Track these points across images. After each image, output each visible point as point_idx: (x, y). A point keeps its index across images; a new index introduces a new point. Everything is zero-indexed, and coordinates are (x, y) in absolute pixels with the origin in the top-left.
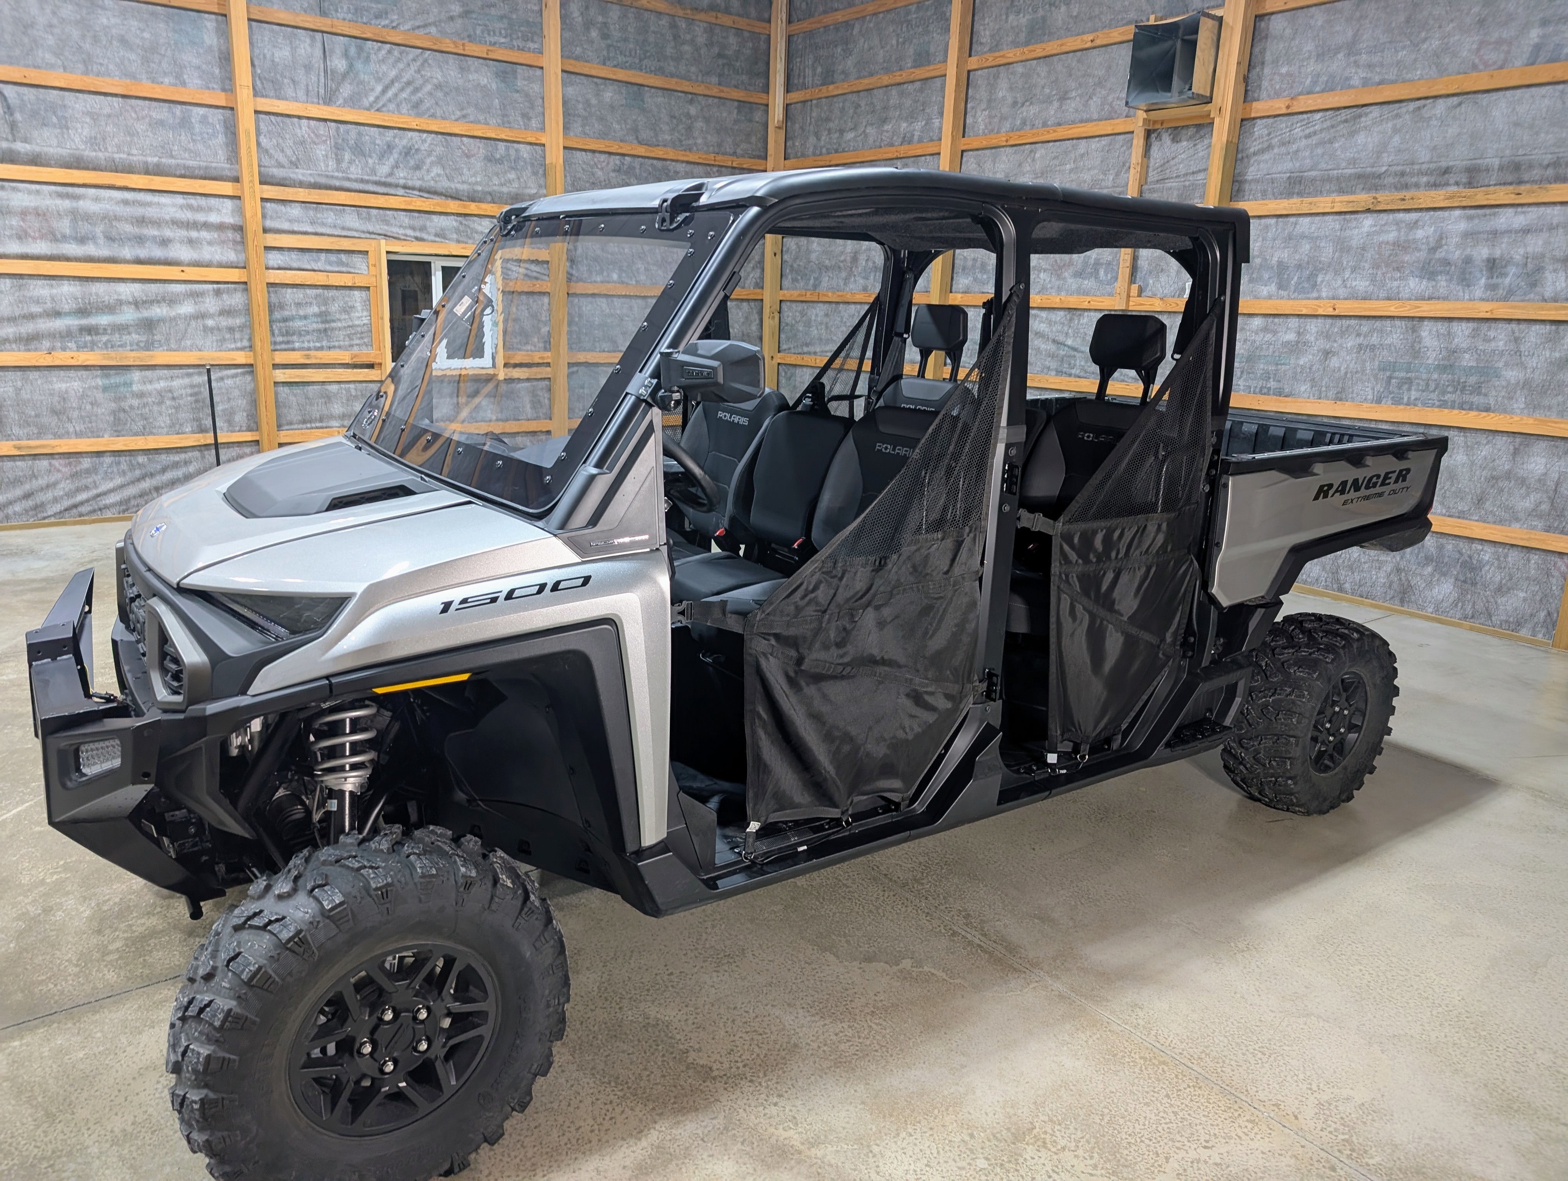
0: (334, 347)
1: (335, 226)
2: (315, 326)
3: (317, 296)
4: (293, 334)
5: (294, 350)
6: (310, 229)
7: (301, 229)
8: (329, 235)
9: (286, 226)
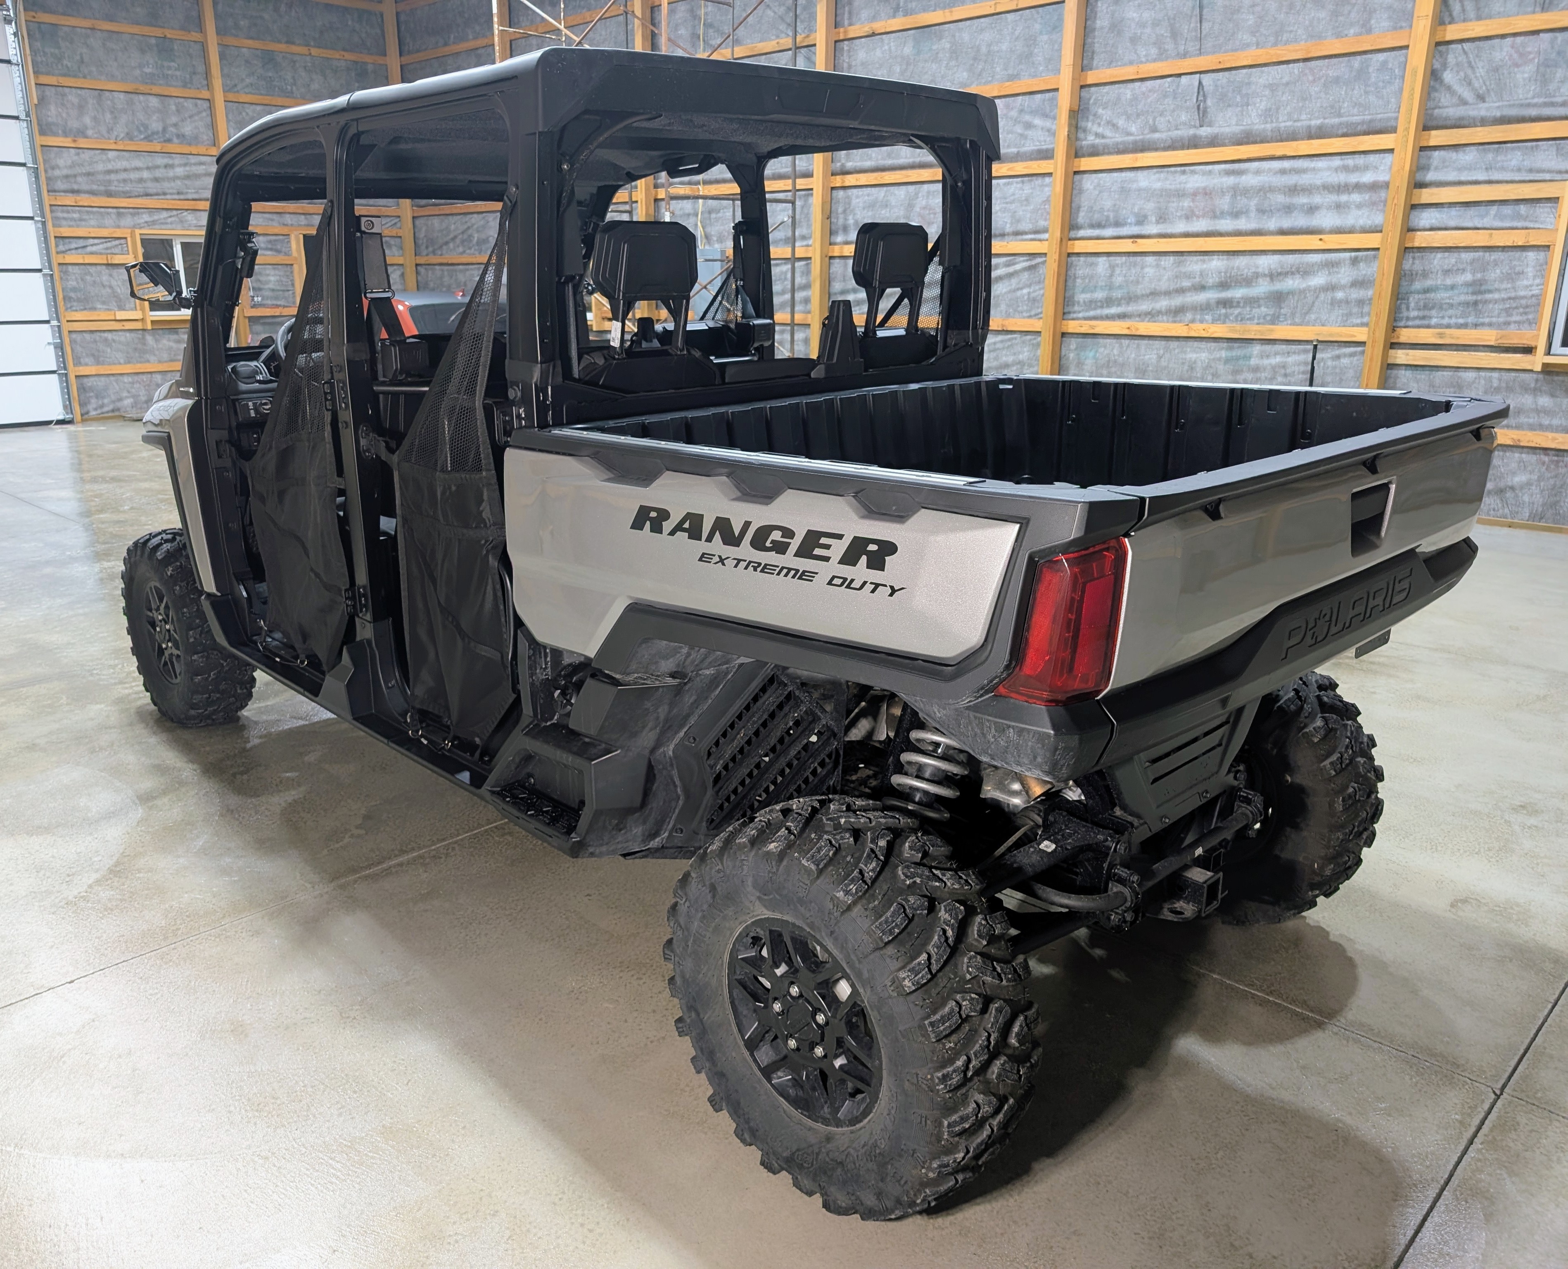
0: (1483, 324)
1: (1519, 170)
2: (1463, 298)
3: (1473, 261)
4: (1433, 308)
5: (1428, 327)
6: (1481, 177)
7: (1470, 178)
8: (1507, 182)
9: (1452, 176)
